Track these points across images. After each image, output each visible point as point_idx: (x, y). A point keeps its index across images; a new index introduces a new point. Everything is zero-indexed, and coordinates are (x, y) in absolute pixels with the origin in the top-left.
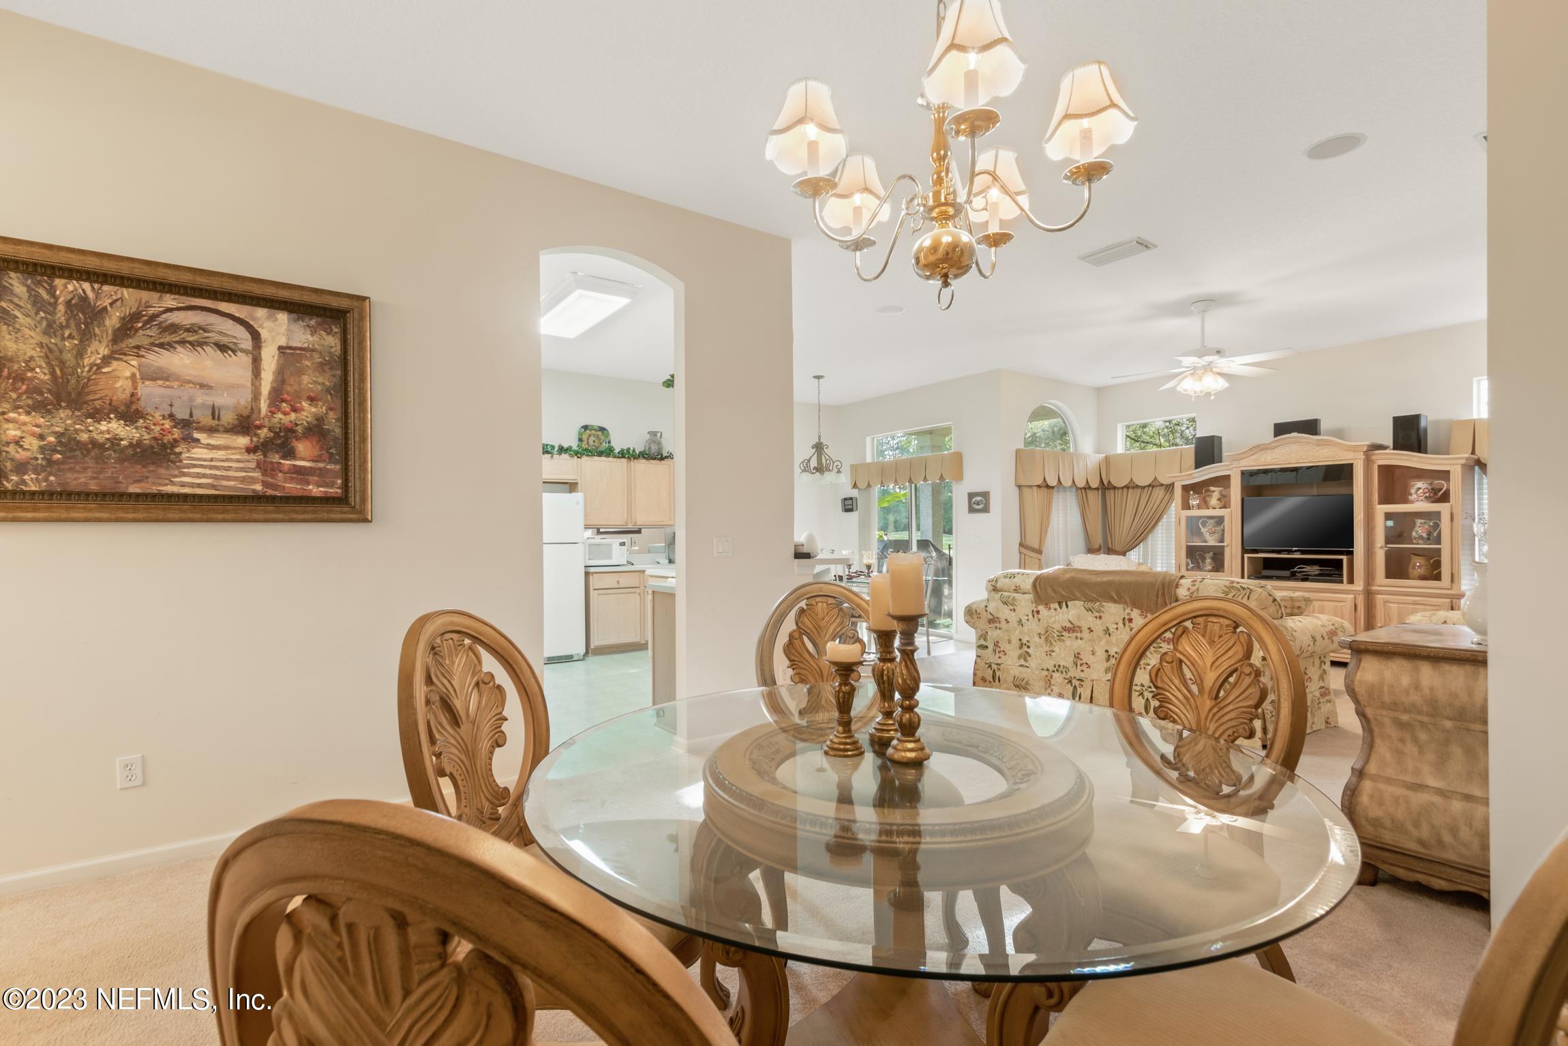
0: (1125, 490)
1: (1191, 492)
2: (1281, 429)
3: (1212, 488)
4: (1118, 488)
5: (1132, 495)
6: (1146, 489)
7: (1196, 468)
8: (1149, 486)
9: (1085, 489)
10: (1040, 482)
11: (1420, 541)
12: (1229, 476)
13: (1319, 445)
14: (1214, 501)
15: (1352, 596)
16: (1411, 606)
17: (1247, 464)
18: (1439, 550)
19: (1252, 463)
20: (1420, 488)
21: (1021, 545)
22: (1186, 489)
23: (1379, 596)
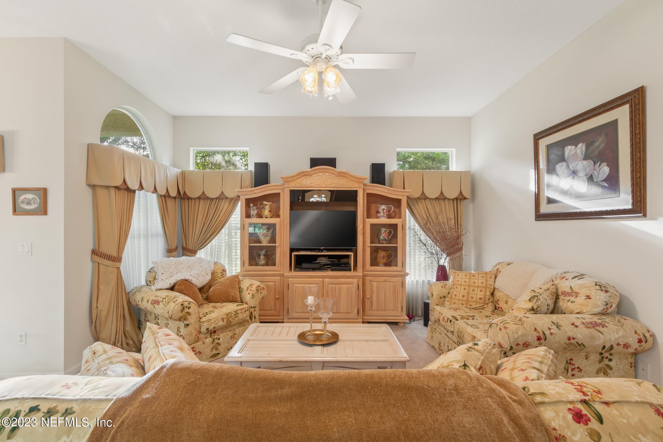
0: (197, 201)
1: (252, 205)
2: (315, 162)
3: (265, 203)
4: (192, 199)
5: (203, 206)
6: (214, 201)
7: (255, 187)
8: (217, 198)
9: (164, 196)
10: (119, 183)
11: (384, 242)
12: (279, 194)
13: (339, 176)
14: (266, 212)
15: (357, 280)
16: (383, 283)
17: (294, 185)
18: (397, 247)
19: (298, 185)
20: (384, 209)
21: (94, 252)
22: (248, 202)
23: (367, 278)
